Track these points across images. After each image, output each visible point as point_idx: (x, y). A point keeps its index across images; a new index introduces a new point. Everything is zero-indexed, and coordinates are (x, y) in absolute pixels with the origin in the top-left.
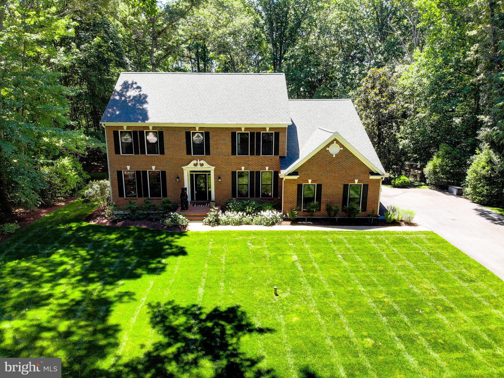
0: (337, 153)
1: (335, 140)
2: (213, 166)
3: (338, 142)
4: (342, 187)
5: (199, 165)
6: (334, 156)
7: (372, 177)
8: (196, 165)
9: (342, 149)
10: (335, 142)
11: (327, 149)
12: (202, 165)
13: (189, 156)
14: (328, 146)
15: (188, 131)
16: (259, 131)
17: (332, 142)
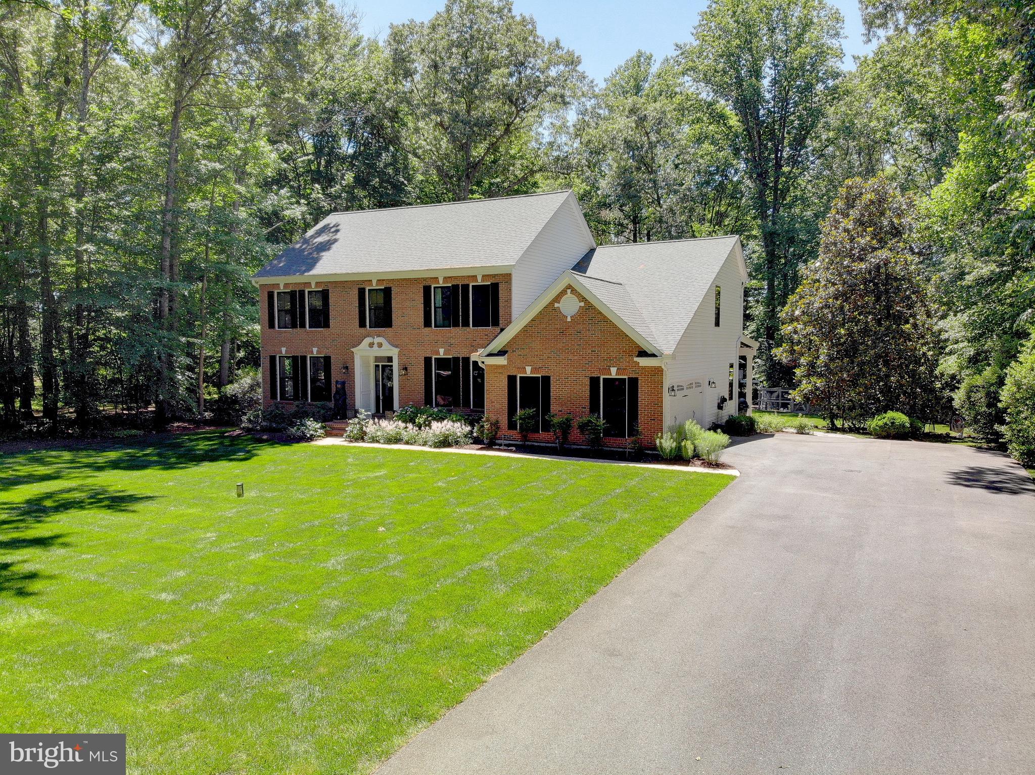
0: (574, 313)
1: (569, 287)
2: (396, 346)
3: (574, 291)
4: (588, 383)
5: (375, 346)
6: (569, 319)
7: (644, 362)
8: (371, 345)
9: (582, 304)
10: (569, 291)
11: (556, 305)
12: (380, 345)
13: (362, 330)
14: (558, 299)
15: (362, 286)
16: (466, 282)
17: (563, 293)
